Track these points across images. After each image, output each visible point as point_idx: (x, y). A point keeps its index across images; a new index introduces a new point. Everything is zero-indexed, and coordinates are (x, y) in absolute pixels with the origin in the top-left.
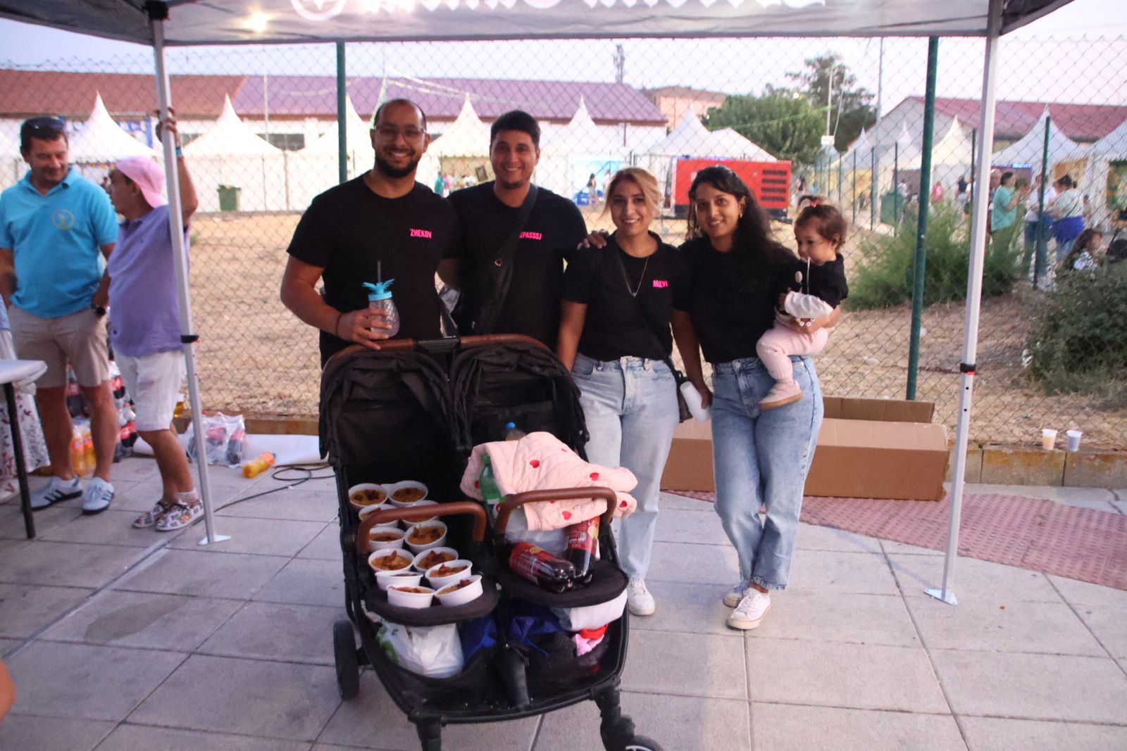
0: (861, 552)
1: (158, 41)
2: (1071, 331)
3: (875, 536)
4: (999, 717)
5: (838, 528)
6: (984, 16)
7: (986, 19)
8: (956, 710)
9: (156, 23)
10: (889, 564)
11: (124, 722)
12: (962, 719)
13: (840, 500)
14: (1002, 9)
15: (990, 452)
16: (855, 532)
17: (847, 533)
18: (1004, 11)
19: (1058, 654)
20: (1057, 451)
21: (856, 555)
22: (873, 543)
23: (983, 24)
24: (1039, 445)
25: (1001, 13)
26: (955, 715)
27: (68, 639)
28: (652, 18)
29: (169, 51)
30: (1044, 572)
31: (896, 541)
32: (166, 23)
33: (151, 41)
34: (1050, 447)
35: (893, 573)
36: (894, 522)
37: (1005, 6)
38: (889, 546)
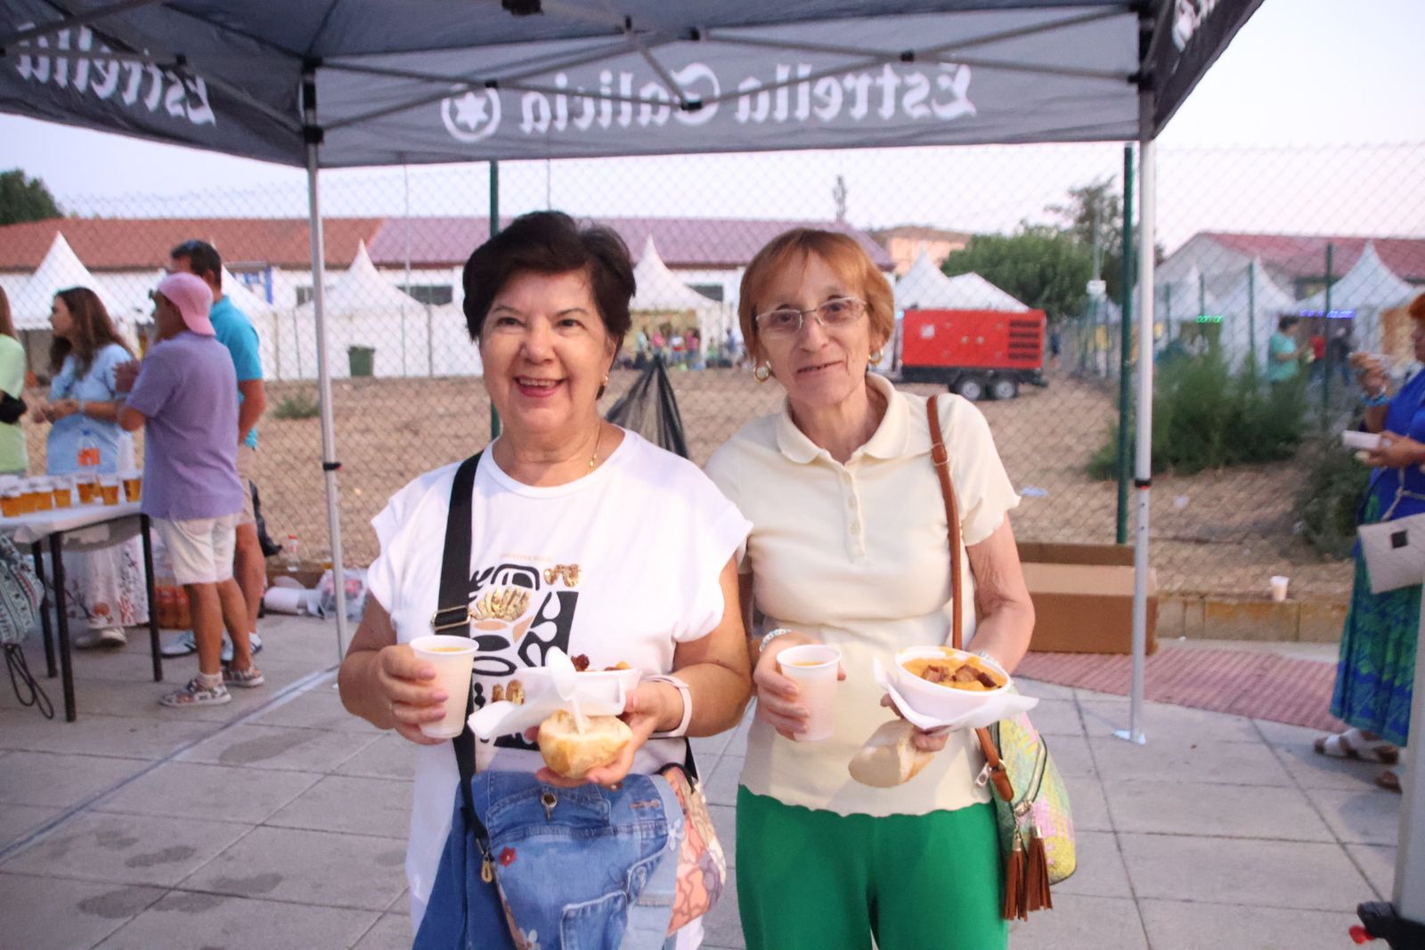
0: (1055, 701)
1: (312, 162)
2: (1345, 487)
3: (1070, 686)
4: (1162, 834)
5: (1030, 678)
6: (1134, 122)
7: (1137, 124)
8: (1118, 828)
9: (311, 148)
10: (1079, 711)
11: (263, 825)
12: (1122, 836)
15: (1212, 604)
16: (1049, 682)
18: (1151, 115)
19: (1243, 785)
20: (1290, 601)
21: (1045, 701)
22: (1066, 692)
23: (1134, 129)
24: (1270, 596)
26: (1115, 832)
27: (204, 761)
28: (804, 130)
29: (324, 175)
30: (1251, 717)
31: (1092, 689)
32: (321, 147)
33: (303, 162)
34: (1281, 596)
35: (1081, 718)
36: (1095, 673)
37: (1156, 112)
38: (1083, 695)
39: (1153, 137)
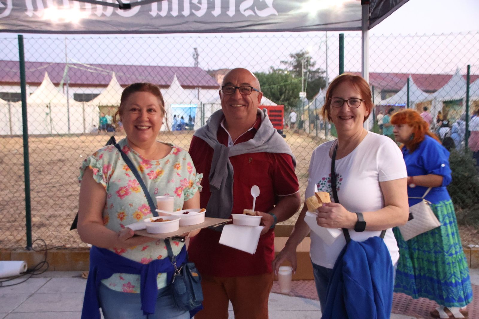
0: (317, 311)
5: (305, 297)
6: (359, 20)
7: (361, 21)
13: (307, 281)
14: (368, 17)
17: (309, 300)
18: (370, 17)
21: (315, 312)
23: (359, 24)
25: (368, 18)
28: (187, 22)
37: (370, 15)
39: (369, 29)
